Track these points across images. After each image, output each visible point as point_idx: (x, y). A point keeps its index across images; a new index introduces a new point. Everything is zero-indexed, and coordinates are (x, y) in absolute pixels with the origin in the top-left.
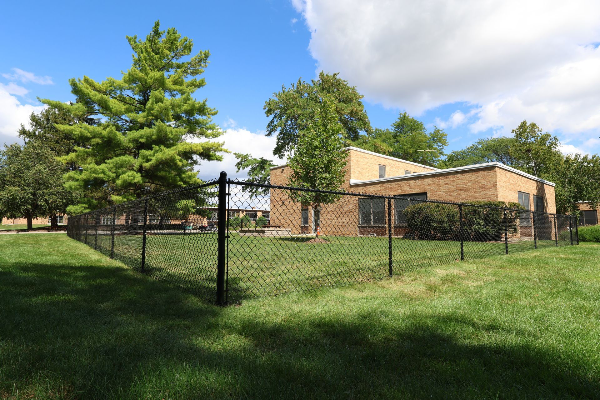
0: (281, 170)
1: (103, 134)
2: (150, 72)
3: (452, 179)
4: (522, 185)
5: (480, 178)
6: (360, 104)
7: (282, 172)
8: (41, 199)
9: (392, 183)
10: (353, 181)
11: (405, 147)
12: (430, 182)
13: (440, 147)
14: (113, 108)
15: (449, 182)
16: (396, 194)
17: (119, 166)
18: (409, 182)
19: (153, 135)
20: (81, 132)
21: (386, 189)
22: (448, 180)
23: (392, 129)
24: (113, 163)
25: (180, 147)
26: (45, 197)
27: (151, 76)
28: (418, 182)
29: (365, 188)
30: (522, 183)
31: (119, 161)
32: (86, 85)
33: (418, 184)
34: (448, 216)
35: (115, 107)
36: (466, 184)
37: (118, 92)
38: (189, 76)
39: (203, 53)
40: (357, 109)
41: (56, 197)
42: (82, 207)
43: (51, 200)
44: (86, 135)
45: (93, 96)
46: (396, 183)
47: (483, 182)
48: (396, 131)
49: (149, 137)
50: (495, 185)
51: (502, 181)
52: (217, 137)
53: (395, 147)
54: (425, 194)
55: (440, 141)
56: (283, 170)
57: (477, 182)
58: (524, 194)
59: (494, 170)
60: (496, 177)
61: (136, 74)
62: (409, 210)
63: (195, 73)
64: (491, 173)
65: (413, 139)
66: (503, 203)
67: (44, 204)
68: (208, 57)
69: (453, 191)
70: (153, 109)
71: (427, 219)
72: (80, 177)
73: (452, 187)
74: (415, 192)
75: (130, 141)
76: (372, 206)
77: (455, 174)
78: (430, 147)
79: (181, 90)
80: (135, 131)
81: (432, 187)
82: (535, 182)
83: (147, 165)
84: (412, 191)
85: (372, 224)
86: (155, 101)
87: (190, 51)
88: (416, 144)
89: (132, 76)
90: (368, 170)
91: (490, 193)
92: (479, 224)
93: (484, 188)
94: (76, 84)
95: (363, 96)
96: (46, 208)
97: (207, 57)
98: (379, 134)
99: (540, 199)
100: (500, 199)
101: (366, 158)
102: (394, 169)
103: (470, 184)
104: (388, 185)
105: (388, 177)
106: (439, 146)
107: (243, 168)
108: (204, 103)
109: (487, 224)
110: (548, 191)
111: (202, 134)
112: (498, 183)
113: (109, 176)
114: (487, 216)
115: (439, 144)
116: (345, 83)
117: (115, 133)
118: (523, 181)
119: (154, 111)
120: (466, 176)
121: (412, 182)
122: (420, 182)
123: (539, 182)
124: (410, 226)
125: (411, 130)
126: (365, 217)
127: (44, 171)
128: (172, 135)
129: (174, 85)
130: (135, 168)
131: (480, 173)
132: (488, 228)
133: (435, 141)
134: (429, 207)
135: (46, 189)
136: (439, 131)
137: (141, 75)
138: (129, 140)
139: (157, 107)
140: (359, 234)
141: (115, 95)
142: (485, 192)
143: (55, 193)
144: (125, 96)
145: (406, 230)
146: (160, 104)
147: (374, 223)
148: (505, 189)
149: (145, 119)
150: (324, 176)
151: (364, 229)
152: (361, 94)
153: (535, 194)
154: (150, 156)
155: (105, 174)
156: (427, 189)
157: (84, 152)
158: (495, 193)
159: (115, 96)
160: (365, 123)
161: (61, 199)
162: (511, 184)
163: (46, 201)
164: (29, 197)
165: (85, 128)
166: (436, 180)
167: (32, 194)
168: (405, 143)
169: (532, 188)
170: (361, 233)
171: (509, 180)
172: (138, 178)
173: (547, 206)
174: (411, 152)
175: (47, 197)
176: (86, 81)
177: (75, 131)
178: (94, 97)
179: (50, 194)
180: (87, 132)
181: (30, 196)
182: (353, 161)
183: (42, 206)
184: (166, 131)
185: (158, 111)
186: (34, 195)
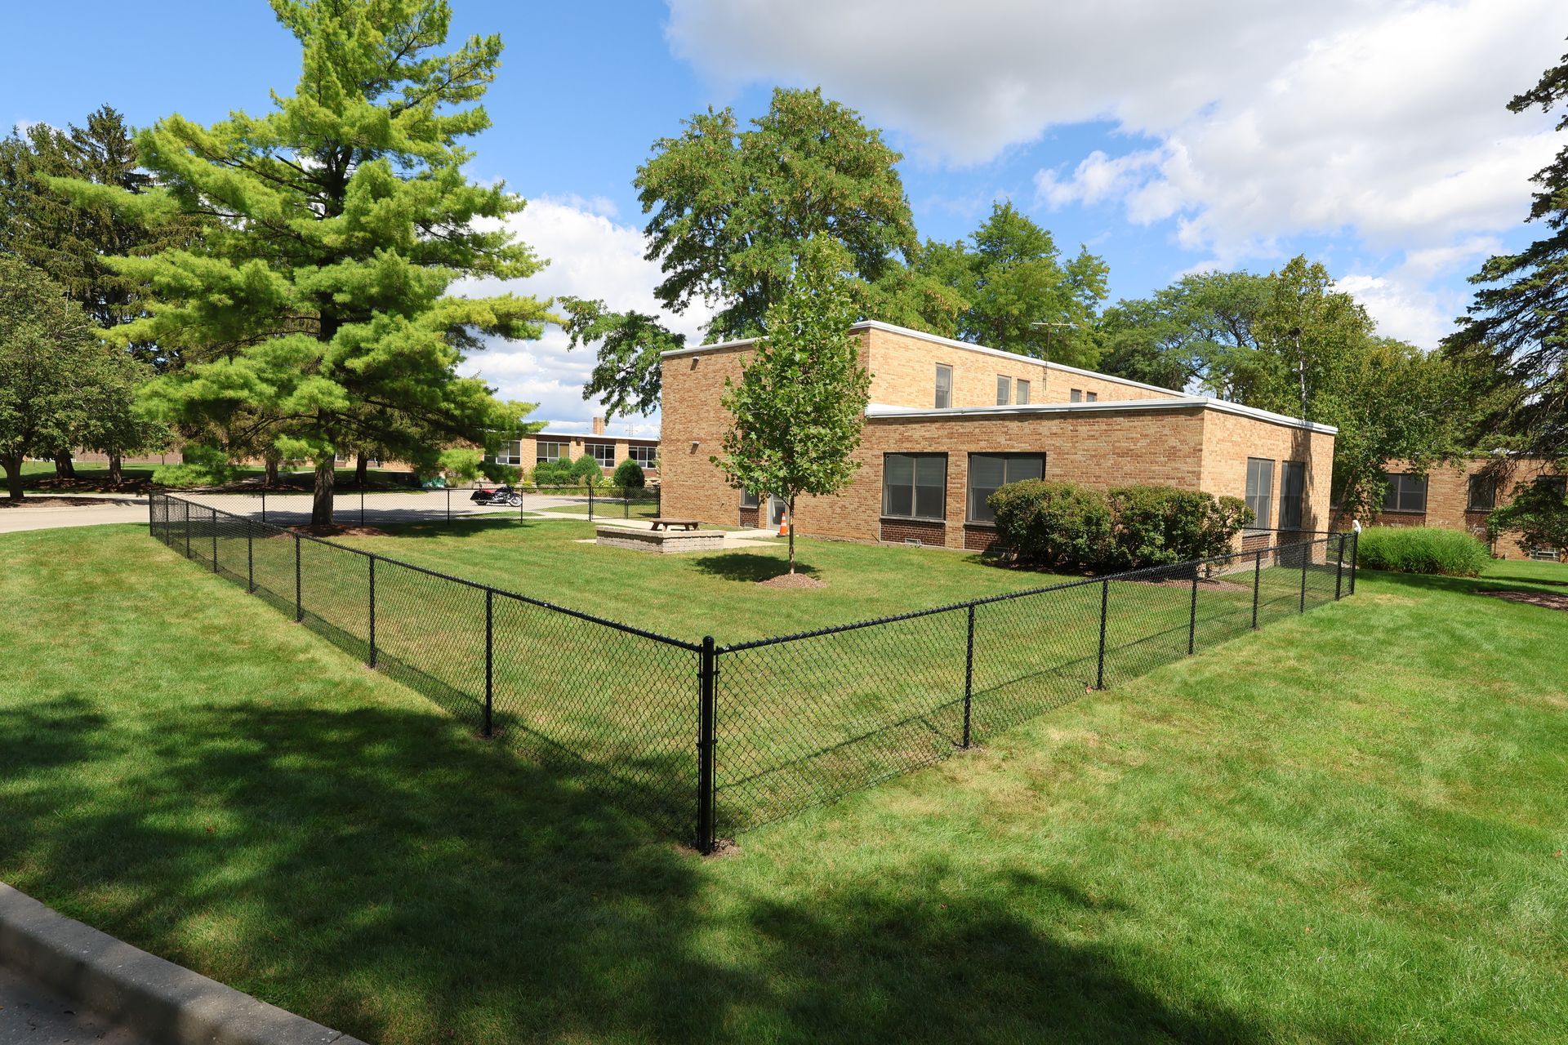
0: (690, 361)
1: (234, 280)
2: (347, 102)
3: (1105, 427)
4: (1260, 443)
5: (1166, 431)
6: (892, 180)
7: (693, 368)
8: (47, 420)
9: (967, 424)
10: (874, 409)
11: (1001, 300)
12: (1054, 430)
13: (1088, 302)
14: (252, 206)
15: (1097, 434)
16: (973, 450)
17: (279, 363)
18: (1007, 423)
19: (372, 285)
20: (174, 277)
21: (950, 436)
22: (1096, 427)
23: (971, 248)
24: (266, 354)
25: (438, 313)
26: (57, 416)
27: (352, 116)
28: (1028, 426)
29: (901, 428)
30: (1260, 438)
31: (282, 349)
32: (179, 143)
33: (1027, 431)
34: (1088, 521)
35: (258, 202)
36: (1135, 441)
37: (260, 153)
38: (444, 104)
39: (483, 42)
40: (886, 195)
41: (85, 414)
42: (192, 471)
43: (74, 423)
44: (189, 283)
45: (201, 176)
46: (976, 424)
47: (1173, 442)
48: (982, 251)
49: (359, 290)
50: (1197, 450)
51: (1214, 440)
52: (527, 276)
53: (975, 297)
54: (1042, 456)
55: (1090, 286)
56: (696, 361)
57: (1160, 439)
58: (1260, 462)
59: (1200, 416)
60: (1201, 433)
61: (313, 116)
62: (1003, 497)
63: (463, 95)
64: (1193, 422)
65: (1023, 279)
66: (1209, 497)
67: (56, 432)
68: (497, 53)
69: (1104, 456)
70: (366, 212)
71: (1040, 525)
72: (179, 394)
73: (1103, 446)
74: (1018, 450)
75: (304, 297)
76: (914, 476)
77: (1112, 417)
78: (1064, 298)
79: (432, 155)
80: (314, 268)
81: (1058, 442)
82: (1289, 431)
83: (357, 364)
84: (1013, 447)
85: (913, 517)
86: (371, 192)
87: (444, 33)
88: (1030, 293)
89: (303, 118)
90: (908, 379)
91: (1186, 468)
92: (1152, 542)
93: (1173, 454)
94: (154, 143)
95: (900, 156)
96: (65, 442)
97: (493, 51)
98: (936, 259)
99: (1298, 471)
100: (1206, 486)
101: (907, 348)
102: (972, 375)
103: (1143, 443)
104: (958, 427)
105: (956, 406)
106: (1086, 298)
107: (586, 341)
108: (495, 193)
109: (1170, 542)
110: (1318, 449)
111: (488, 268)
112: (1204, 447)
113: (261, 394)
114: (1171, 523)
115: (1088, 292)
116: (854, 117)
117: (267, 277)
118: (1263, 433)
119: (369, 219)
120: (1137, 422)
121: (1014, 425)
122: (1032, 427)
123: (1300, 429)
124: (1000, 530)
125: (1022, 253)
126: (898, 497)
127: (42, 341)
128: (421, 286)
129: (410, 137)
130: (322, 369)
131: (1169, 420)
132: (1171, 552)
133: (1077, 284)
134: (1046, 496)
135: (55, 392)
136: (1089, 258)
137: (325, 114)
138: (302, 293)
139: (377, 208)
140: (883, 539)
141: (250, 159)
142: (1174, 465)
143: (81, 402)
144: (278, 162)
145: (991, 537)
146: (384, 201)
147: (919, 513)
148: (1219, 458)
149: (343, 237)
150: (813, 430)
151: (893, 528)
152: (895, 151)
153: (1287, 458)
154: (367, 340)
155: (251, 390)
156: (1047, 444)
157: (176, 317)
158: (1196, 469)
159: (250, 164)
160: (902, 232)
161: (98, 419)
162: (1235, 443)
163: (59, 424)
164: (11, 415)
165: (185, 266)
166: (1068, 425)
167: (17, 408)
168: (1002, 290)
169: (1282, 446)
170: (886, 536)
171: (1231, 435)
172: (337, 398)
173: (1312, 483)
174: (1016, 312)
175: (60, 415)
176: (179, 130)
177: (158, 273)
178: (205, 179)
179: (68, 405)
180: (191, 275)
181: (14, 413)
182: (875, 358)
183: (54, 439)
184: (406, 277)
185: (379, 219)
186: (23, 407)
